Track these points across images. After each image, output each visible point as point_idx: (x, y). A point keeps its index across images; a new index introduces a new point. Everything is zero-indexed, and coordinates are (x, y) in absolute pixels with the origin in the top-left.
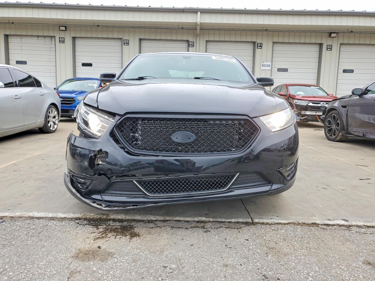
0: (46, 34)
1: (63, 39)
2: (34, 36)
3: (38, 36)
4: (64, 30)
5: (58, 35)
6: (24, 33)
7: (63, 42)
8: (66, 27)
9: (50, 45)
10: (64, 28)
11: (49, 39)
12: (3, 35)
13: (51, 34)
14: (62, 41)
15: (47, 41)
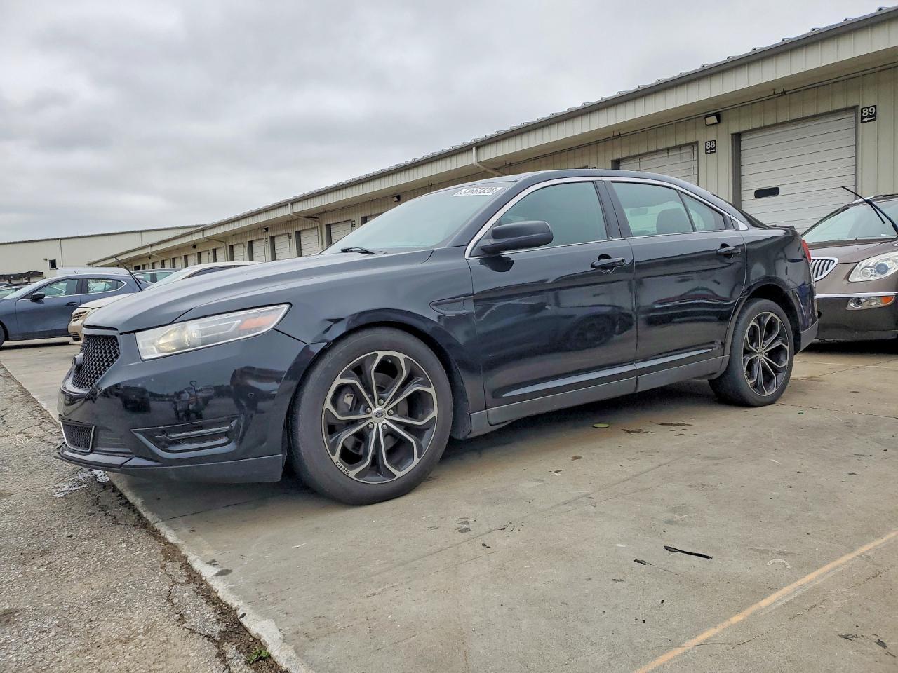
0: (681, 141)
1: (713, 143)
2: (662, 150)
3: (668, 150)
4: (713, 124)
5: (702, 137)
6: (643, 150)
7: (714, 150)
8: (718, 116)
9: (690, 163)
10: (713, 120)
11: (688, 150)
12: (610, 162)
13: (690, 139)
14: (712, 149)
15: (685, 155)
